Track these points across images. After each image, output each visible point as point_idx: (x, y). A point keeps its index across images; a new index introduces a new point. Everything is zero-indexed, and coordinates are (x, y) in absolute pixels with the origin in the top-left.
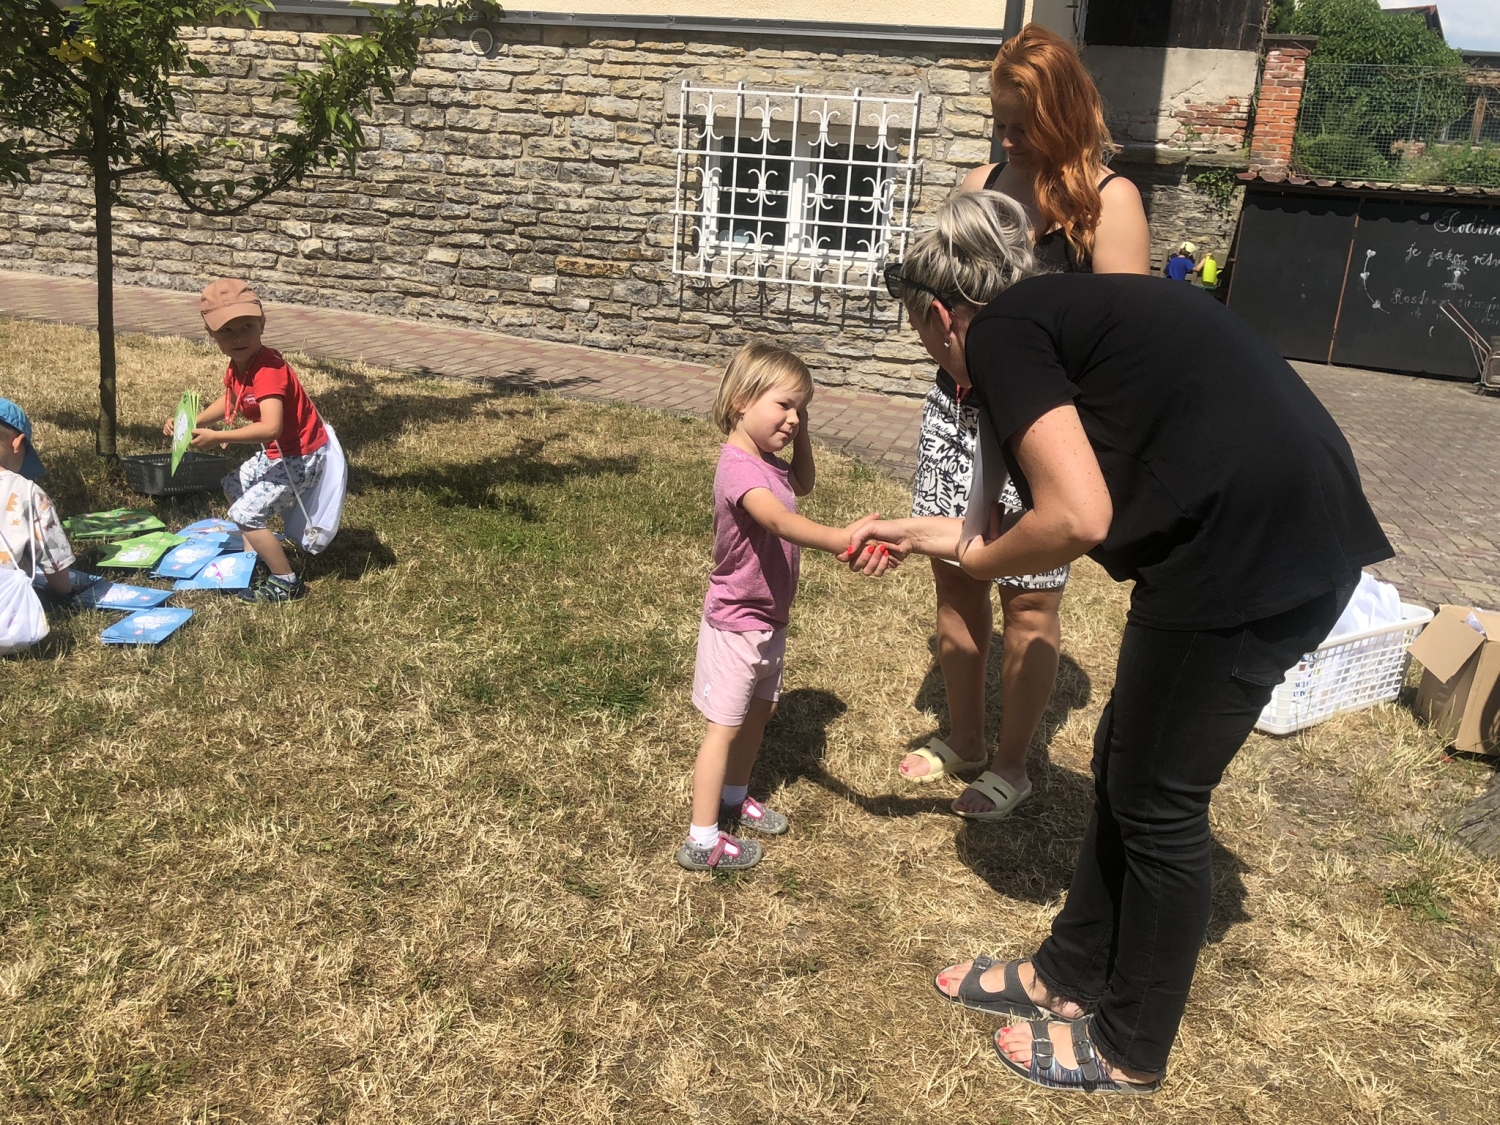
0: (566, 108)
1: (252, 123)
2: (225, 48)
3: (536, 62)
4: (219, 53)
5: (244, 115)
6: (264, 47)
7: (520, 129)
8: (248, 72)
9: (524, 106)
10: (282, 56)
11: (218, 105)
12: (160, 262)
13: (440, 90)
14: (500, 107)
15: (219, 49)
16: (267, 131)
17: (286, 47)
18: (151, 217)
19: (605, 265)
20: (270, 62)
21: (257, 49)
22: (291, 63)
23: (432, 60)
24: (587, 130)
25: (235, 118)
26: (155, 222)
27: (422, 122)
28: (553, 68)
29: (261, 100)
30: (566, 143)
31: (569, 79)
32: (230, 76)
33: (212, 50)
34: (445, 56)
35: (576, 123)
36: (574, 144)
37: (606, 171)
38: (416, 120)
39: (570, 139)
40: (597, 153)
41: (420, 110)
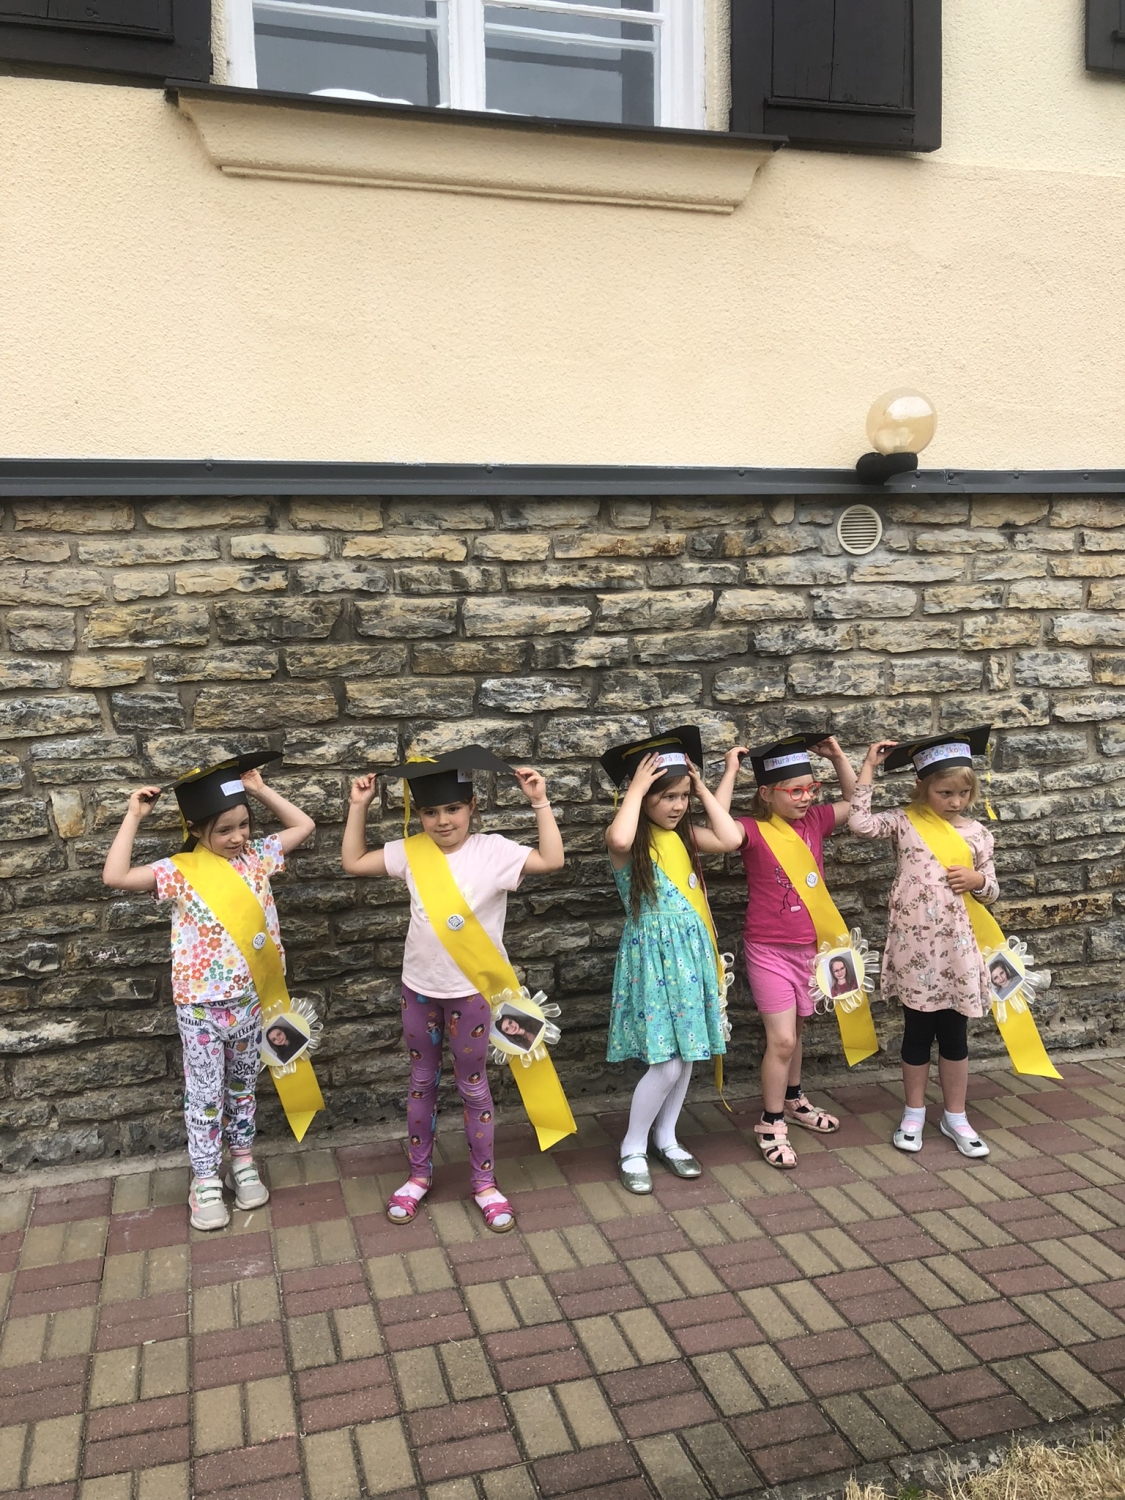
0: (1012, 640)
1: (345, 740)
2: (277, 580)
3: (959, 561)
4: (259, 592)
5: (323, 724)
6: (380, 573)
7: (932, 686)
8: (334, 630)
9: (936, 644)
10: (425, 588)
11: (252, 710)
12: (72, 1102)
13: (777, 629)
14: (892, 649)
15: (260, 584)
16: (386, 752)
17: (434, 569)
18: (49, 998)
19: (1074, 904)
20: (396, 603)
21: (362, 577)
22: (447, 601)
23: (762, 572)
24: (1046, 673)
25: (295, 735)
26: (62, 1009)
27: (743, 695)
28: (990, 569)
29: (368, 686)
30: (1014, 702)
31: (1015, 588)
32: (287, 641)
33: (240, 587)
34: (787, 563)
35: (1026, 663)
36: (1027, 701)
37: (1080, 743)
38: (728, 691)
39: (1016, 693)
40: (1064, 711)
41: (736, 670)
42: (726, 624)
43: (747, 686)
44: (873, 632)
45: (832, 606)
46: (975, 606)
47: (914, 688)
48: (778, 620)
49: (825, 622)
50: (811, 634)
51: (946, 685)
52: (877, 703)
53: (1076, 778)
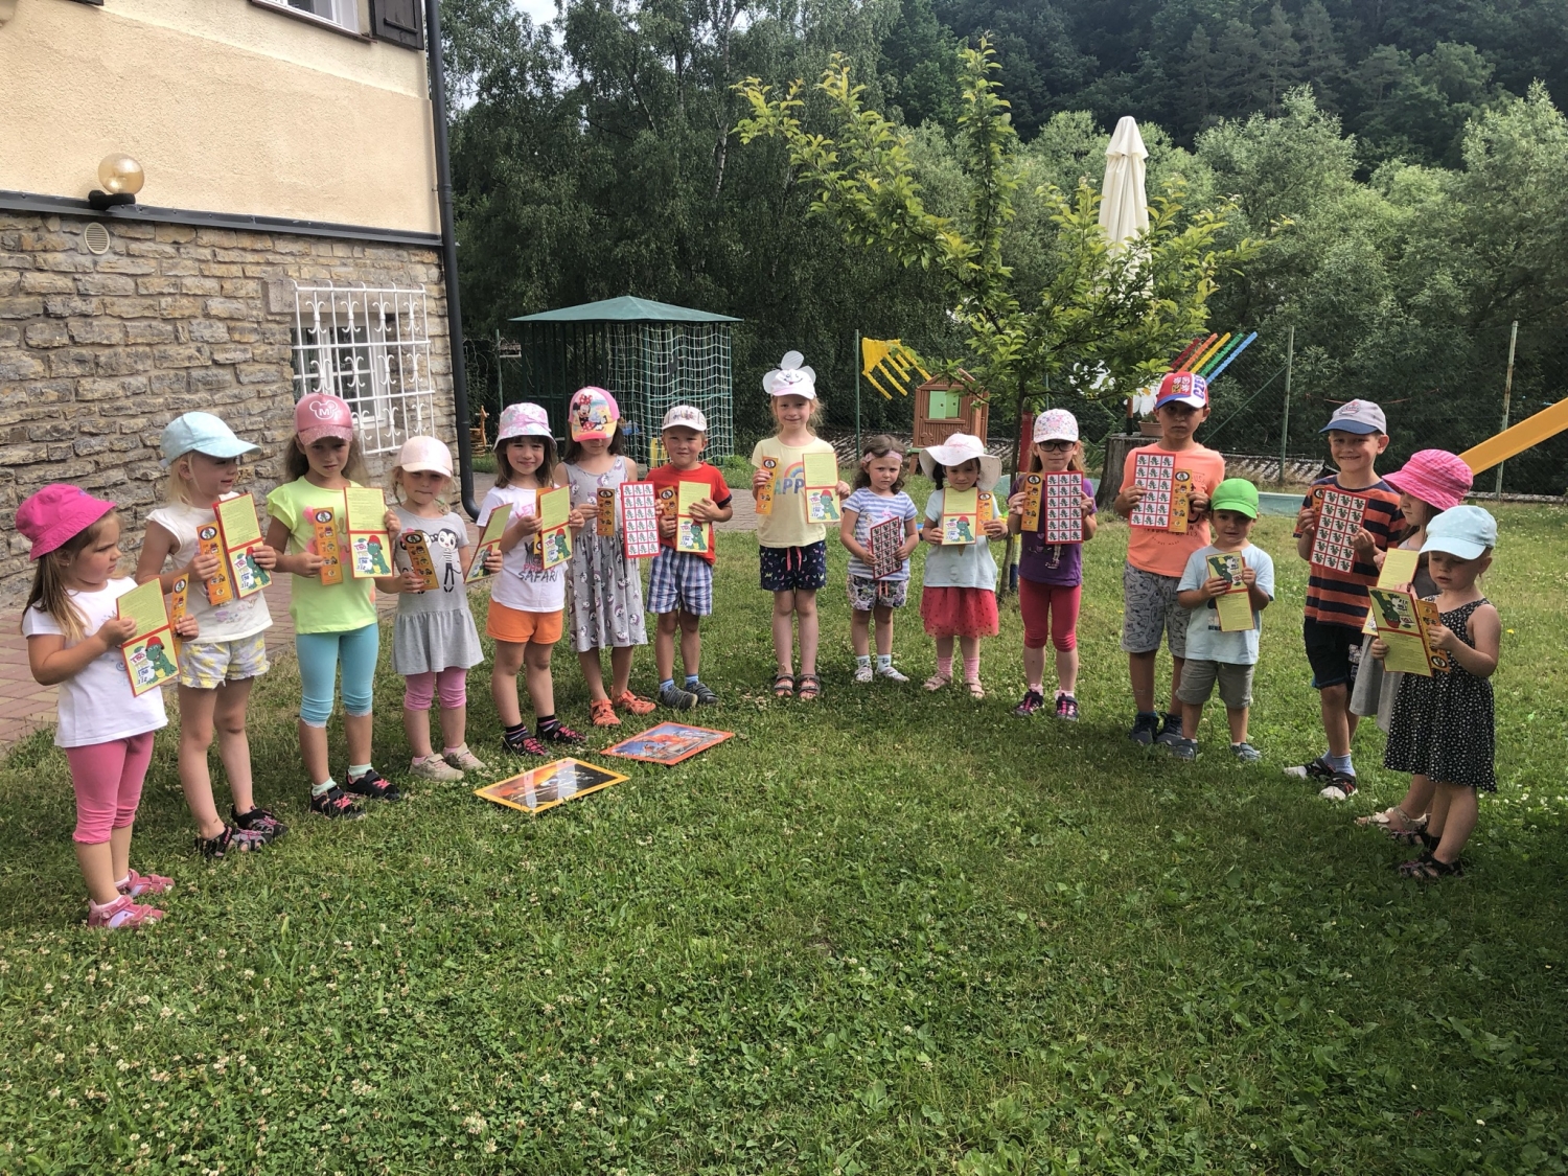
0: (187, 313)
3: (153, 262)
7: (149, 340)
9: (148, 313)
13: (59, 299)
14: (124, 315)
23: (45, 262)
24: (207, 334)
27: (44, 341)
28: (170, 269)
31: (184, 281)
34: (60, 257)
35: (195, 328)
36: (199, 350)
37: (226, 375)
38: (36, 339)
39: (193, 345)
40: (220, 357)
41: (39, 325)
42: (29, 294)
43: (46, 336)
44: (112, 304)
45: (88, 286)
46: (165, 291)
47: (139, 340)
48: (59, 294)
49: (84, 296)
50: (78, 304)
51: (156, 339)
52: (120, 350)
53: (229, 397)
